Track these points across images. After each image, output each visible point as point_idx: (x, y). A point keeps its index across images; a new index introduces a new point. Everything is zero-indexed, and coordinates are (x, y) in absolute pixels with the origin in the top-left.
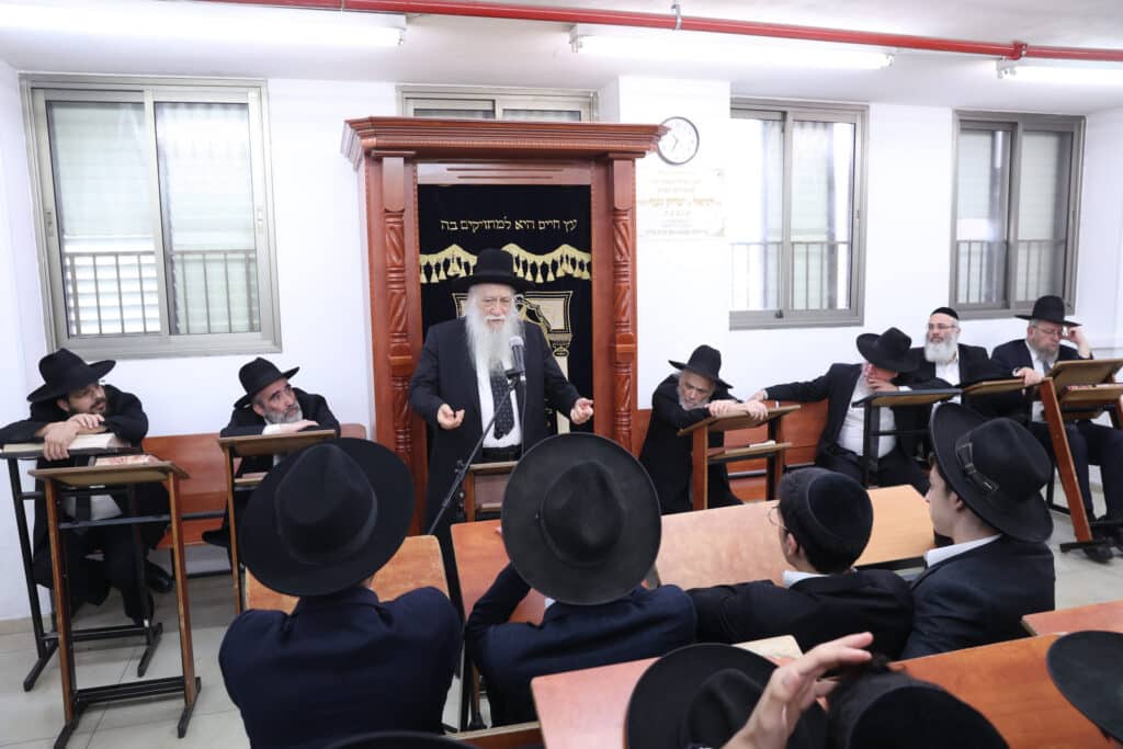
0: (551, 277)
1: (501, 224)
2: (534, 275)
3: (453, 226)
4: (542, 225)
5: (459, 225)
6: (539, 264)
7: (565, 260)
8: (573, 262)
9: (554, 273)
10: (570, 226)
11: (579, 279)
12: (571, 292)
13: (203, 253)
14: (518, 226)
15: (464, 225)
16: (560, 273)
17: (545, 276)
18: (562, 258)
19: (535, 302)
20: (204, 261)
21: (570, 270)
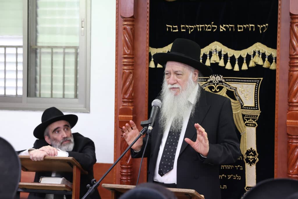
0: (245, 67)
1: (208, 27)
2: (233, 65)
3: (175, 29)
4: (240, 28)
5: (179, 28)
6: (237, 57)
7: (257, 54)
8: (264, 56)
9: (248, 63)
10: (263, 29)
11: (268, 69)
12: (262, 79)
13: (52, 48)
14: (222, 28)
15: (183, 28)
16: (252, 64)
17: (240, 66)
18: (255, 53)
19: (233, 85)
20: (52, 54)
21: (260, 62)
